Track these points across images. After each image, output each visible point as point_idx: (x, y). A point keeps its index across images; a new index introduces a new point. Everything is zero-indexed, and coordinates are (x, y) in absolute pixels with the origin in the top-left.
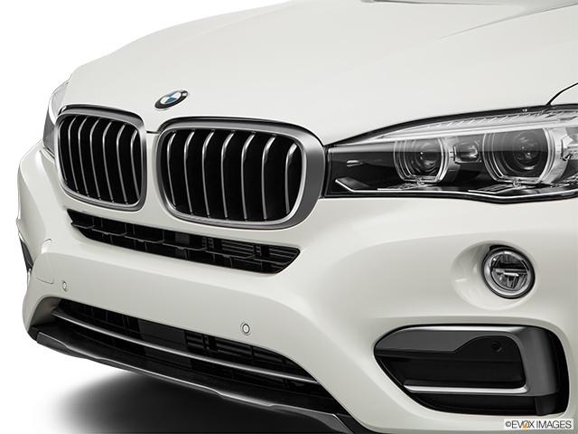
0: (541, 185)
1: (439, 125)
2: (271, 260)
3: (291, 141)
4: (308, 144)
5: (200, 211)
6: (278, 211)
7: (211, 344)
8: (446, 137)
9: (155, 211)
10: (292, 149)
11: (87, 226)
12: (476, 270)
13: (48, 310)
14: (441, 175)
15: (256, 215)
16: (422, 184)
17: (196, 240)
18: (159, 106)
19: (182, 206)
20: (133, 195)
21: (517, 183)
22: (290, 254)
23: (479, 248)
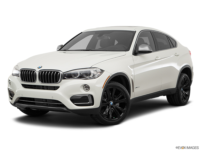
0: (90, 77)
1: (78, 70)
2: (56, 88)
3: (59, 72)
4: (61, 73)
5: (45, 82)
6: (57, 81)
7: (46, 100)
8: (78, 71)
9: (38, 83)
10: (59, 73)
11: (25, 86)
12: (83, 87)
13: (18, 100)
14: (78, 77)
15: (53, 82)
16: (75, 78)
17: (43, 86)
18: (38, 68)
19: (42, 82)
20: (34, 81)
21: (87, 77)
22: (58, 87)
23: (83, 85)
